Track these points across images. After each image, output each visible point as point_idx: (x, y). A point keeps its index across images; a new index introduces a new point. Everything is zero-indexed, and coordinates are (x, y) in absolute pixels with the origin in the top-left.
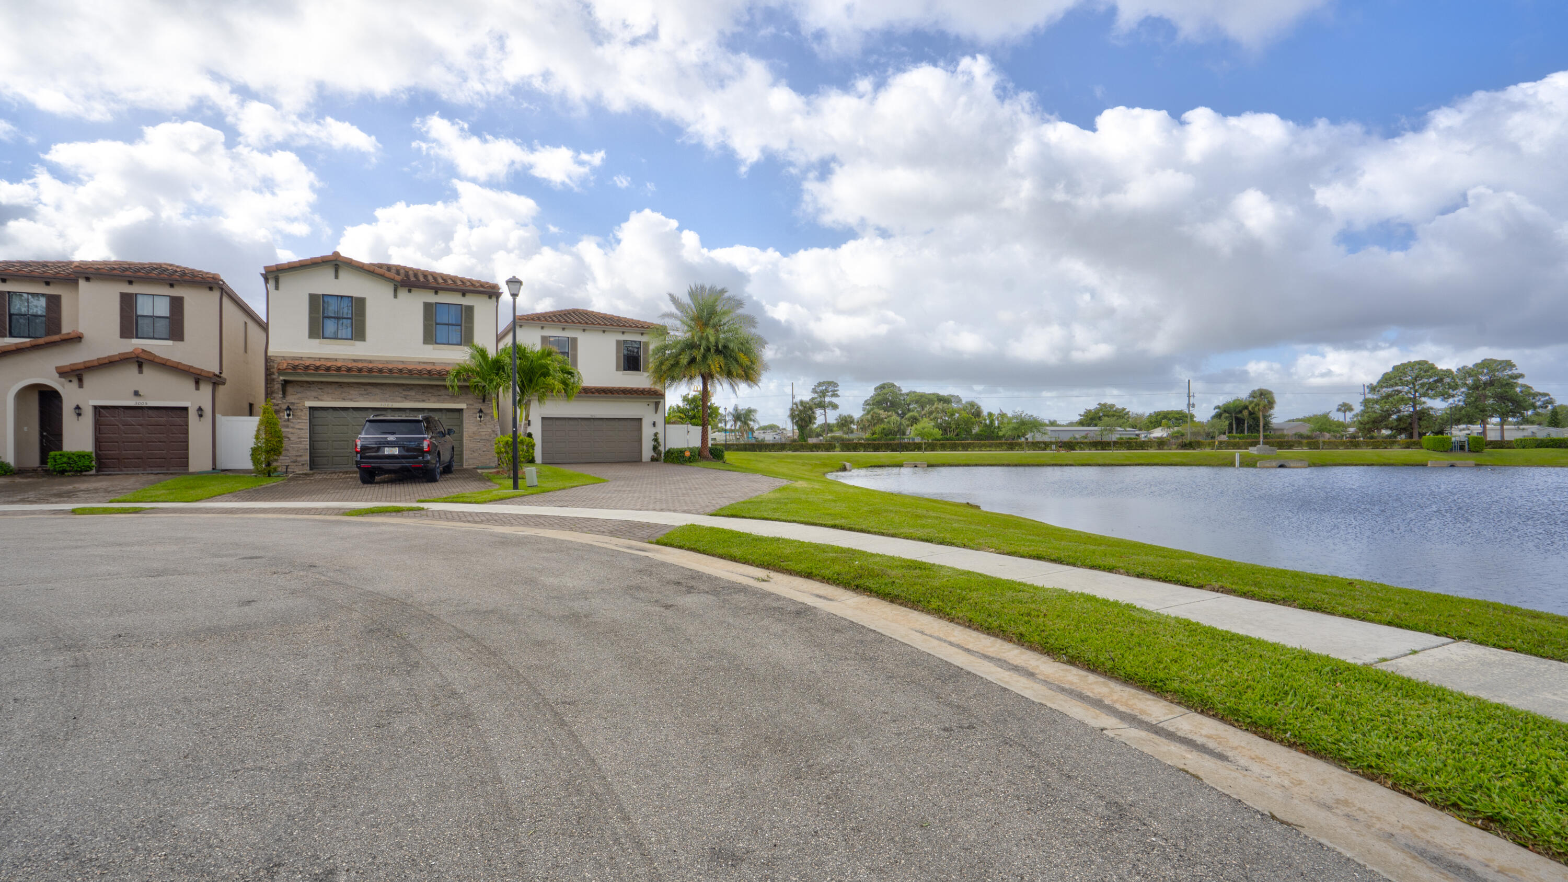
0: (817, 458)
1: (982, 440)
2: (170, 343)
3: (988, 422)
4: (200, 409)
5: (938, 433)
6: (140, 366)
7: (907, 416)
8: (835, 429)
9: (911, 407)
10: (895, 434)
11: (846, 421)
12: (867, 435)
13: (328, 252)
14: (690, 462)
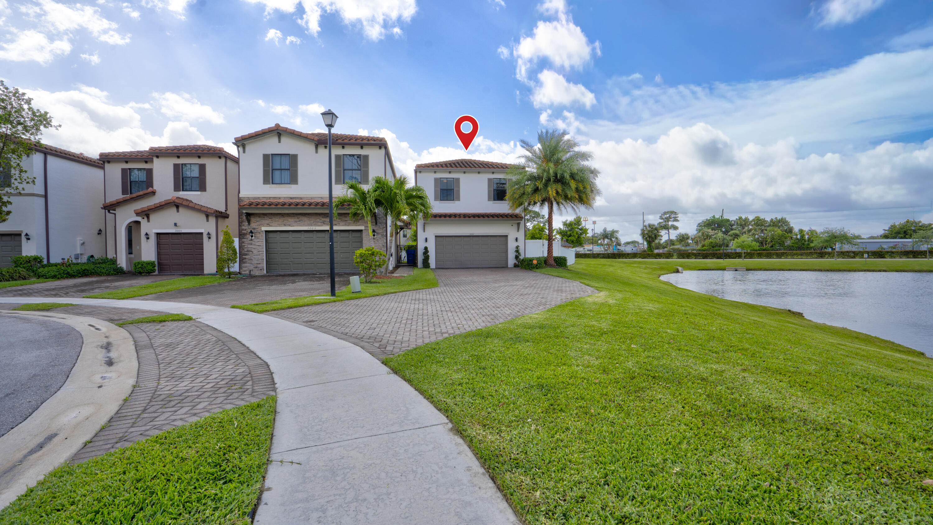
0: (658, 263)
1: (793, 250)
2: (199, 193)
3: (799, 237)
4: (209, 234)
5: (756, 245)
6: (177, 207)
7: (729, 233)
8: (676, 243)
9: (733, 227)
10: (720, 246)
11: (683, 238)
12: (699, 247)
13: (272, 125)
14: (537, 268)
